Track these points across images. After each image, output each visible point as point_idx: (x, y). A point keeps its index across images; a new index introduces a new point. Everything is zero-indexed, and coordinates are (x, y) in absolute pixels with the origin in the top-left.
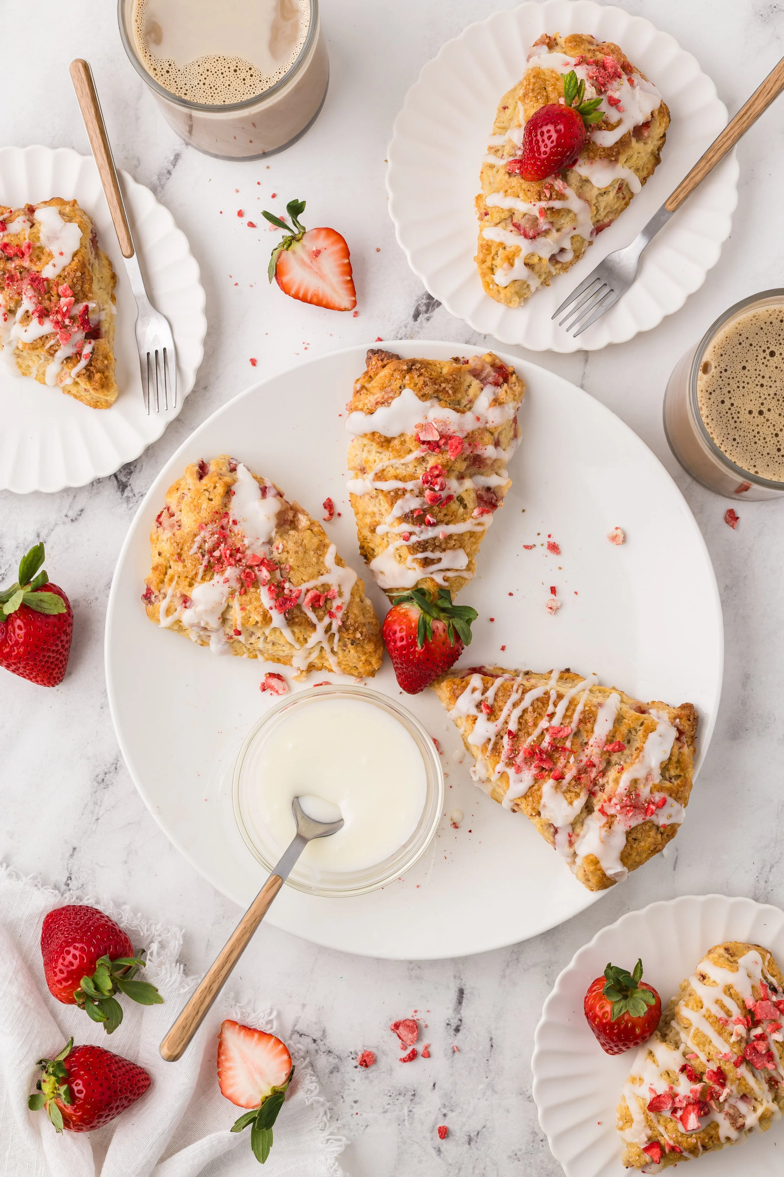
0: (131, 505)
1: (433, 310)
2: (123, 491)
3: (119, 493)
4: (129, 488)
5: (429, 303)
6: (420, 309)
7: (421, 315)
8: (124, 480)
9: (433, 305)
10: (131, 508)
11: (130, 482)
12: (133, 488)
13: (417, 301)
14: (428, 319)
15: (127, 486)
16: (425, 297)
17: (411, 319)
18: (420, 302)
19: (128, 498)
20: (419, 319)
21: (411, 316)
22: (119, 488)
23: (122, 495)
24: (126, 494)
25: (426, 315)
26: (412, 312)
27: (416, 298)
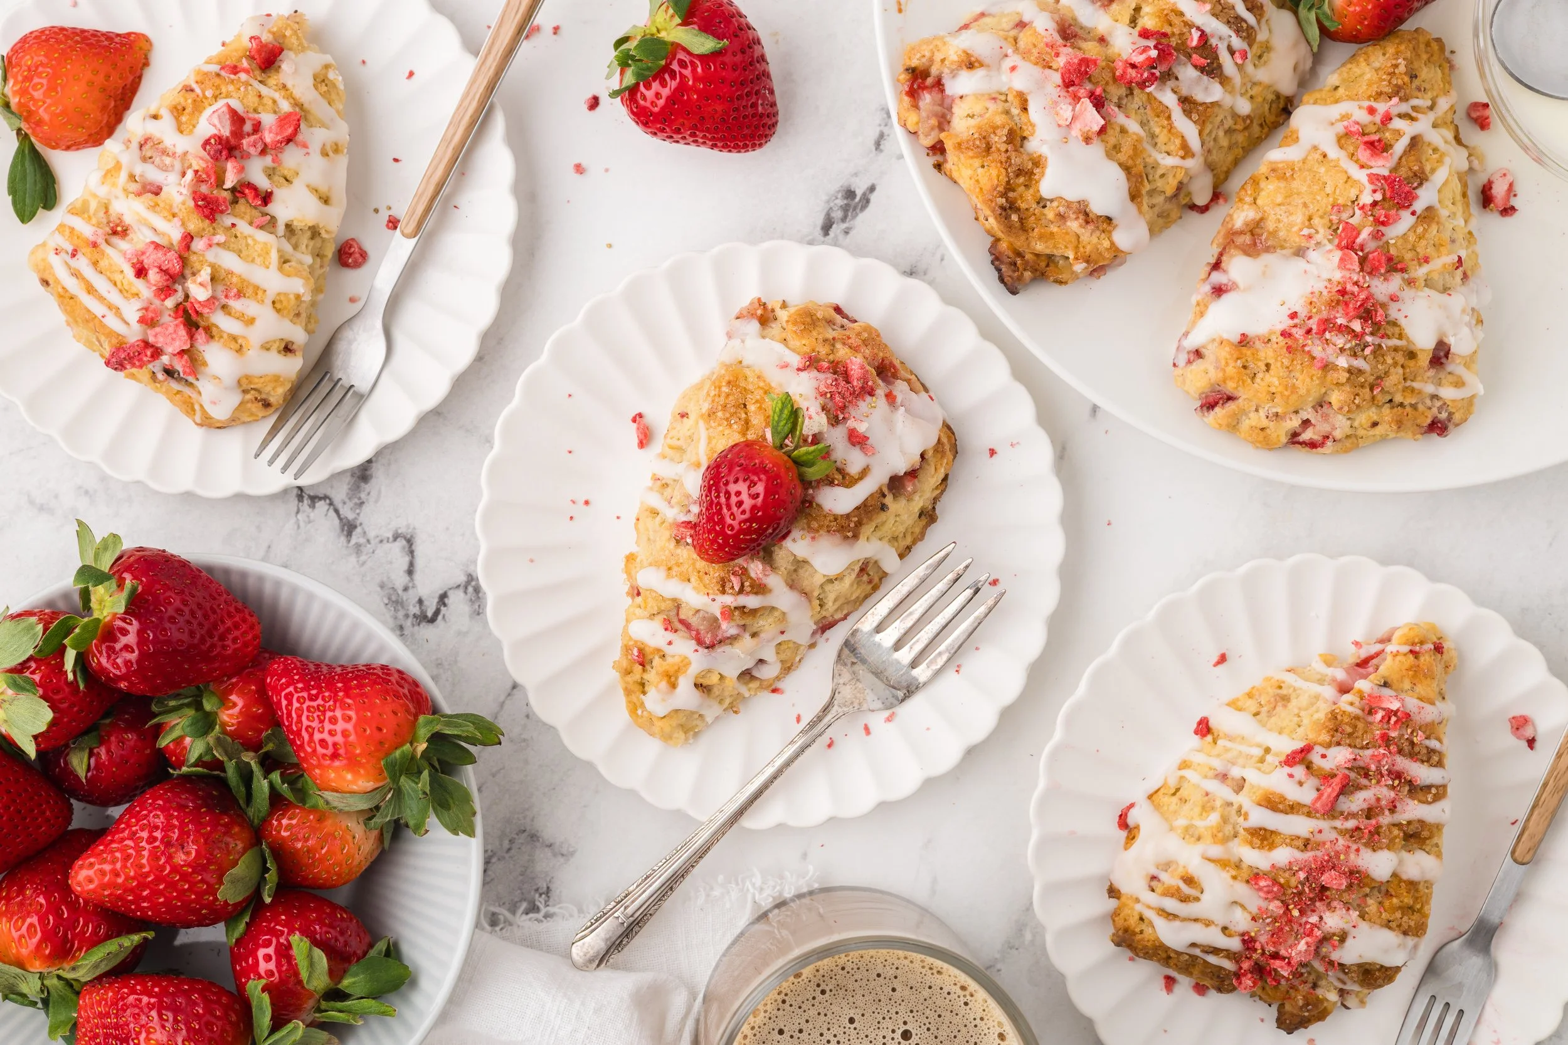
0: (363, 558)
1: (854, 217)
2: (349, 534)
3: (343, 539)
4: (359, 530)
5: (847, 205)
6: (833, 215)
7: (834, 226)
8: (351, 516)
9: (855, 209)
10: (364, 563)
11: (361, 519)
12: (367, 529)
13: (828, 202)
14: (846, 232)
15: (355, 527)
16: (840, 195)
17: (818, 232)
18: (832, 204)
19: (358, 546)
20: (832, 233)
21: (819, 228)
22: (343, 530)
23: (349, 541)
24: (354, 540)
25: (844, 226)
26: (820, 220)
27: (825, 198)
